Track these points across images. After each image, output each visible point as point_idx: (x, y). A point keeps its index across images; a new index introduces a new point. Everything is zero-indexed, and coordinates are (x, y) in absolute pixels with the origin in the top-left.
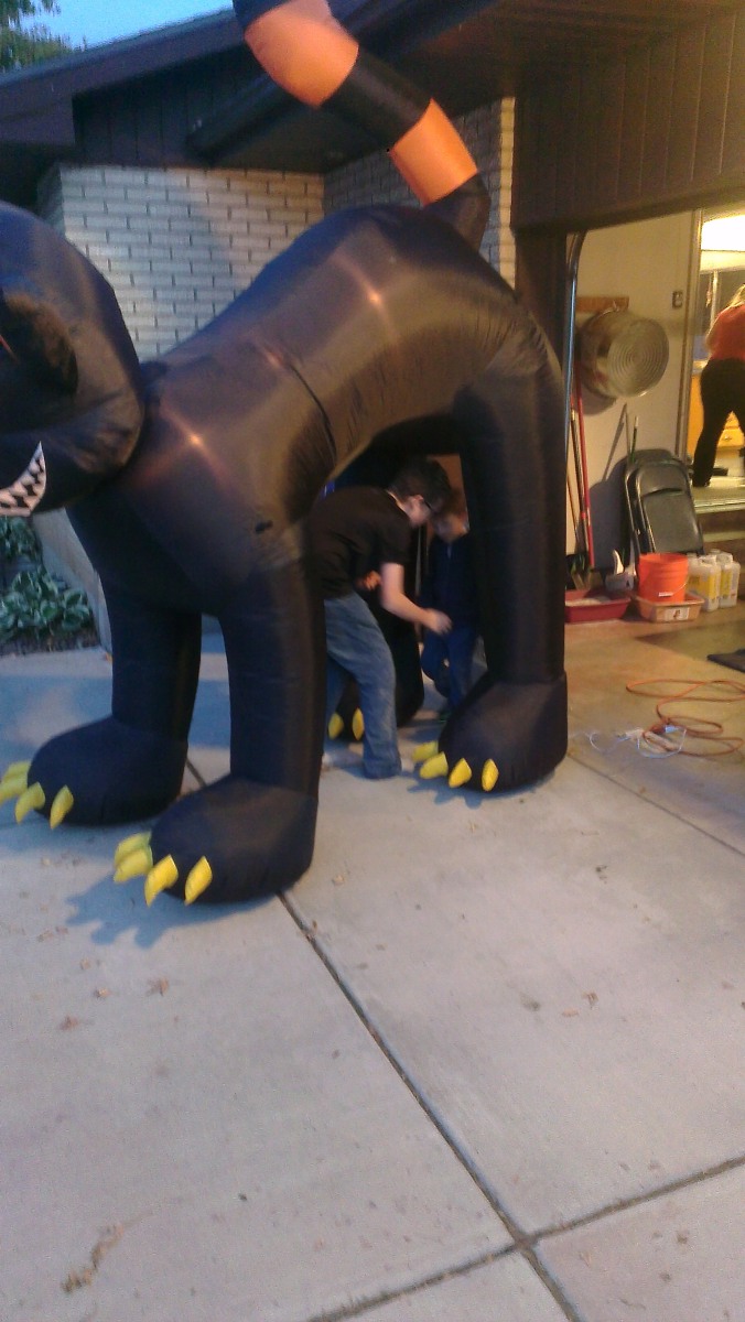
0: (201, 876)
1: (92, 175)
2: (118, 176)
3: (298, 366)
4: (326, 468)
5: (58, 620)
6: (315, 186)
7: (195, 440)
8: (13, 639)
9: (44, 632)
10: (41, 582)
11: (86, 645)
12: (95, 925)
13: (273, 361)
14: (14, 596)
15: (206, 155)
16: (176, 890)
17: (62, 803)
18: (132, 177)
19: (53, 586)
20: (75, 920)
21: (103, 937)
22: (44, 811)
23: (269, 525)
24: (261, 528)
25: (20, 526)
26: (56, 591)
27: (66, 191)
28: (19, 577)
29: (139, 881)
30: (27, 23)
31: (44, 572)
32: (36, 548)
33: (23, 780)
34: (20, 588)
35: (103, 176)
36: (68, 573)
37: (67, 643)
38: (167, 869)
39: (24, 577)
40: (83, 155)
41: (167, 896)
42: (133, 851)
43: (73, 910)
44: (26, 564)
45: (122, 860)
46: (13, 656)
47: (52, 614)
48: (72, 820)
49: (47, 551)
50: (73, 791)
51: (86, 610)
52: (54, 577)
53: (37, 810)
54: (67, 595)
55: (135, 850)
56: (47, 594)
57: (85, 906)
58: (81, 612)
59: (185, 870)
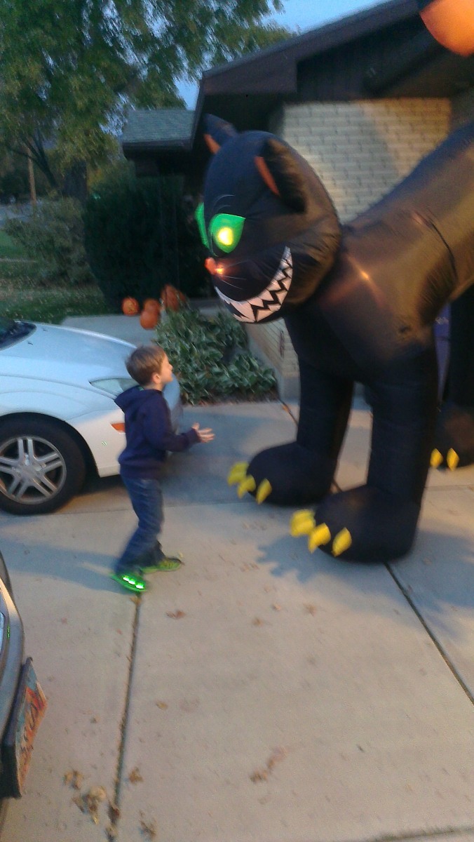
0: (343, 541)
1: (303, 110)
2: (320, 109)
3: (438, 225)
4: (449, 291)
6: (444, 106)
7: (365, 275)
8: (231, 394)
9: (248, 391)
10: (250, 362)
11: (271, 400)
12: (273, 565)
13: (418, 221)
14: (233, 368)
15: (374, 92)
16: (326, 548)
17: (265, 488)
18: (328, 109)
19: (255, 363)
20: (261, 560)
21: (277, 573)
22: (253, 493)
23: (409, 328)
25: (238, 328)
27: (288, 120)
28: (237, 358)
29: (305, 538)
30: (264, 21)
32: (245, 343)
33: (243, 473)
34: (238, 364)
35: (310, 109)
36: (264, 356)
37: (260, 397)
38: (323, 533)
39: (240, 358)
40: (298, 98)
41: (321, 552)
42: (303, 520)
43: (261, 554)
44: (239, 350)
45: (297, 524)
46: (231, 404)
48: (271, 500)
49: (253, 345)
50: (272, 484)
53: (250, 492)
54: (263, 370)
55: (305, 520)
56: (252, 368)
57: (269, 553)
58: (271, 380)
59: (334, 534)
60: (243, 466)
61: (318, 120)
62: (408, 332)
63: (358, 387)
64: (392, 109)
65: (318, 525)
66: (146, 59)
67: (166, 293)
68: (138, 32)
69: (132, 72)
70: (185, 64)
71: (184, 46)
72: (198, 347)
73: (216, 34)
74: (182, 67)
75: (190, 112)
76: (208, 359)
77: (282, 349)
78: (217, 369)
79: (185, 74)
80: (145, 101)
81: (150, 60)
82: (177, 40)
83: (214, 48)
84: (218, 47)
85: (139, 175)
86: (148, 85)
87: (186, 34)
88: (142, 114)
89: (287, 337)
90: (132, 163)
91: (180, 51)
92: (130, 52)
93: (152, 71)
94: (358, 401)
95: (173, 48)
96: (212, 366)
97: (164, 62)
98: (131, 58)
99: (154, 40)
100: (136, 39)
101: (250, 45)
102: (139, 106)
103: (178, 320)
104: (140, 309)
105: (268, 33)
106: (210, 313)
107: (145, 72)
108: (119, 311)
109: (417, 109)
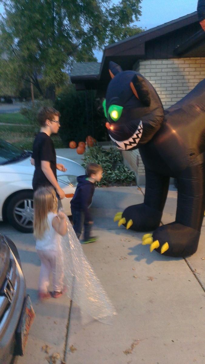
0: (165, 247)
1: (148, 62)
2: (154, 62)
5: (127, 178)
7: (174, 131)
8: (115, 182)
9: (123, 181)
10: (124, 169)
11: (133, 185)
14: (116, 172)
15: (179, 55)
16: (158, 250)
17: (130, 223)
18: (159, 62)
19: (126, 169)
22: (125, 225)
23: (194, 154)
24: (191, 155)
25: (119, 154)
26: (127, 171)
27: (141, 67)
28: (118, 167)
30: (131, 25)
31: (124, 165)
32: (122, 161)
33: (121, 216)
34: (118, 169)
35: (151, 62)
36: (130, 166)
37: (128, 184)
38: (156, 244)
39: (120, 167)
40: (146, 57)
41: (155, 252)
42: (148, 238)
44: (119, 164)
45: (145, 239)
46: (115, 187)
47: (126, 176)
48: (132, 228)
49: (125, 162)
50: (133, 221)
51: (134, 176)
52: (126, 167)
53: (123, 224)
54: (129, 172)
55: (148, 237)
56: (125, 171)
58: (133, 176)
59: (161, 244)
60: (121, 213)
61: (154, 66)
62: (193, 156)
63: (172, 179)
64: (187, 62)
65: (154, 240)
66: (81, 42)
67: (88, 139)
68: (78, 30)
69: (75, 47)
70: (97, 43)
71: (97, 36)
72: (101, 162)
73: (110, 30)
74: (96, 45)
75: (99, 63)
76: (105, 167)
77: (138, 163)
78: (109, 172)
79: (97, 48)
80: (80, 59)
81: (82, 42)
82: (94, 34)
83: (110, 37)
84: (112, 36)
85: (77, 90)
86: (81, 52)
87: (98, 31)
88: (79, 64)
89: (140, 158)
90: (74, 85)
91: (96, 38)
92: (74, 38)
93: (83, 47)
94: (171, 186)
95: (92, 37)
96: (108, 170)
97: (88, 42)
98: (75, 41)
99: (85, 34)
100: (76, 33)
101: (125, 35)
102: (78, 61)
103: (93, 150)
104: (77, 146)
105: (132, 30)
106: (107, 148)
107: (80, 47)
108: (68, 146)
109: (198, 62)
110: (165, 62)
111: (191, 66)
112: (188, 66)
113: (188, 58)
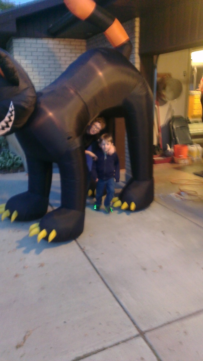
0: (53, 234)
1: (21, 41)
2: (29, 41)
3: (79, 93)
5: (13, 165)
6: (84, 43)
7: (50, 114)
9: (9, 168)
10: (8, 154)
11: (21, 171)
12: (24, 249)
13: (72, 92)
15: (53, 35)
16: (46, 238)
17: (14, 215)
18: (33, 41)
20: (19, 247)
22: (10, 217)
23: (71, 137)
24: (69, 138)
26: (13, 156)
27: (14, 45)
28: (2, 152)
29: (36, 236)
31: (9, 151)
33: (3, 209)
34: (2, 156)
35: (25, 41)
36: (16, 151)
37: (16, 171)
38: (44, 233)
39: (4, 153)
40: (19, 35)
42: (34, 228)
43: (18, 244)
44: (4, 149)
45: (31, 231)
47: (12, 162)
48: (18, 220)
50: (17, 212)
51: (21, 162)
52: (12, 153)
53: (8, 217)
54: (16, 158)
56: (10, 158)
57: (21, 243)
59: (49, 233)
60: (4, 205)
61: (29, 45)
62: (71, 140)
64: (62, 43)
65: (41, 230)
109: (72, 43)
110: (40, 41)
111: (67, 47)
112: (63, 47)
113: (63, 39)
